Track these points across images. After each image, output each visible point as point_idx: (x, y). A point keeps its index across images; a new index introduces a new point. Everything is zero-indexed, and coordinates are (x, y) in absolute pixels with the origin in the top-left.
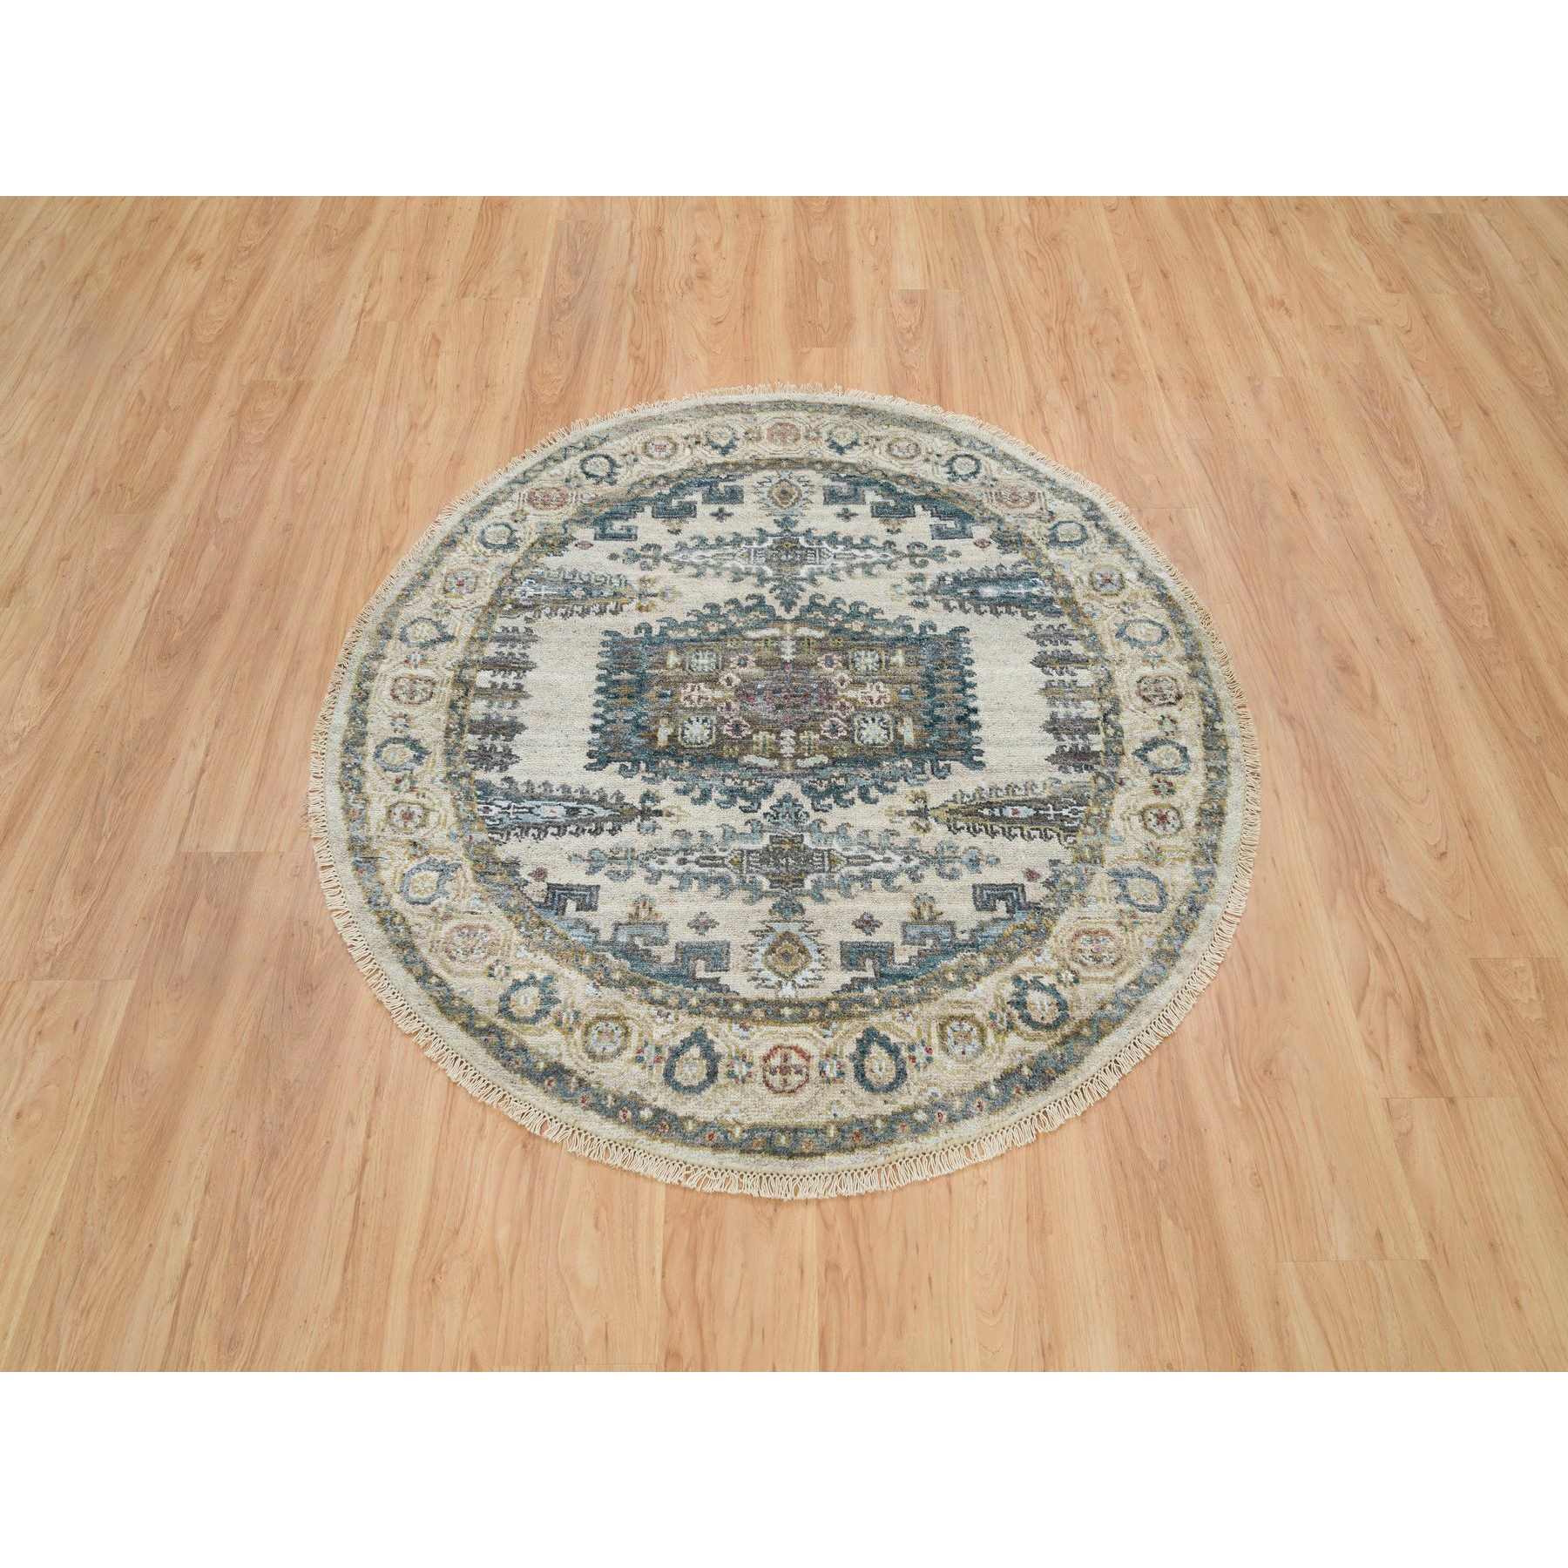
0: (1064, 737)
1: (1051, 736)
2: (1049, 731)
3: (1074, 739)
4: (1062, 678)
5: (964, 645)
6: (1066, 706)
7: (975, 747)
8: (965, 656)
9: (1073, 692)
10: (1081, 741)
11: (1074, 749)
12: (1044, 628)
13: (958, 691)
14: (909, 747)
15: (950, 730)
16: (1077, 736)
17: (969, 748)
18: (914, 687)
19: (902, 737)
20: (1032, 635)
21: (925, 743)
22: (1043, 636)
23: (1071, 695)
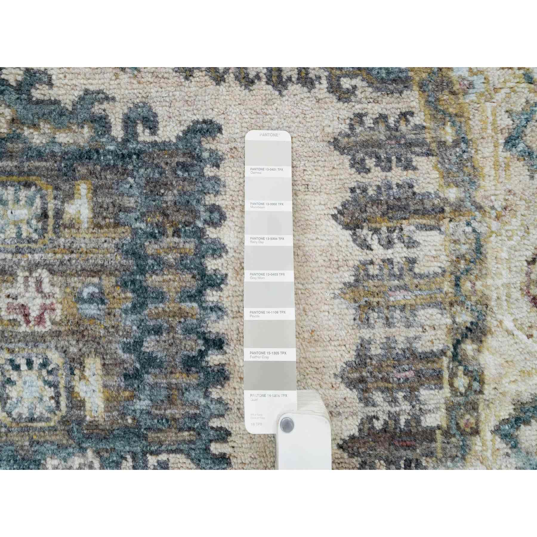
0: (378, 397)
1: (352, 395)
2: (351, 384)
3: (394, 401)
4: (389, 254)
5: (209, 171)
6: (388, 323)
7: (215, 423)
8: (210, 200)
9: (405, 288)
10: (406, 406)
11: (391, 423)
12: (368, 122)
13: (191, 298)
14: (94, 425)
15: (169, 387)
16: (400, 395)
17: (204, 427)
18: (108, 282)
19: (81, 404)
20: (344, 141)
21: (123, 415)
22: (365, 144)
23: (399, 297)
